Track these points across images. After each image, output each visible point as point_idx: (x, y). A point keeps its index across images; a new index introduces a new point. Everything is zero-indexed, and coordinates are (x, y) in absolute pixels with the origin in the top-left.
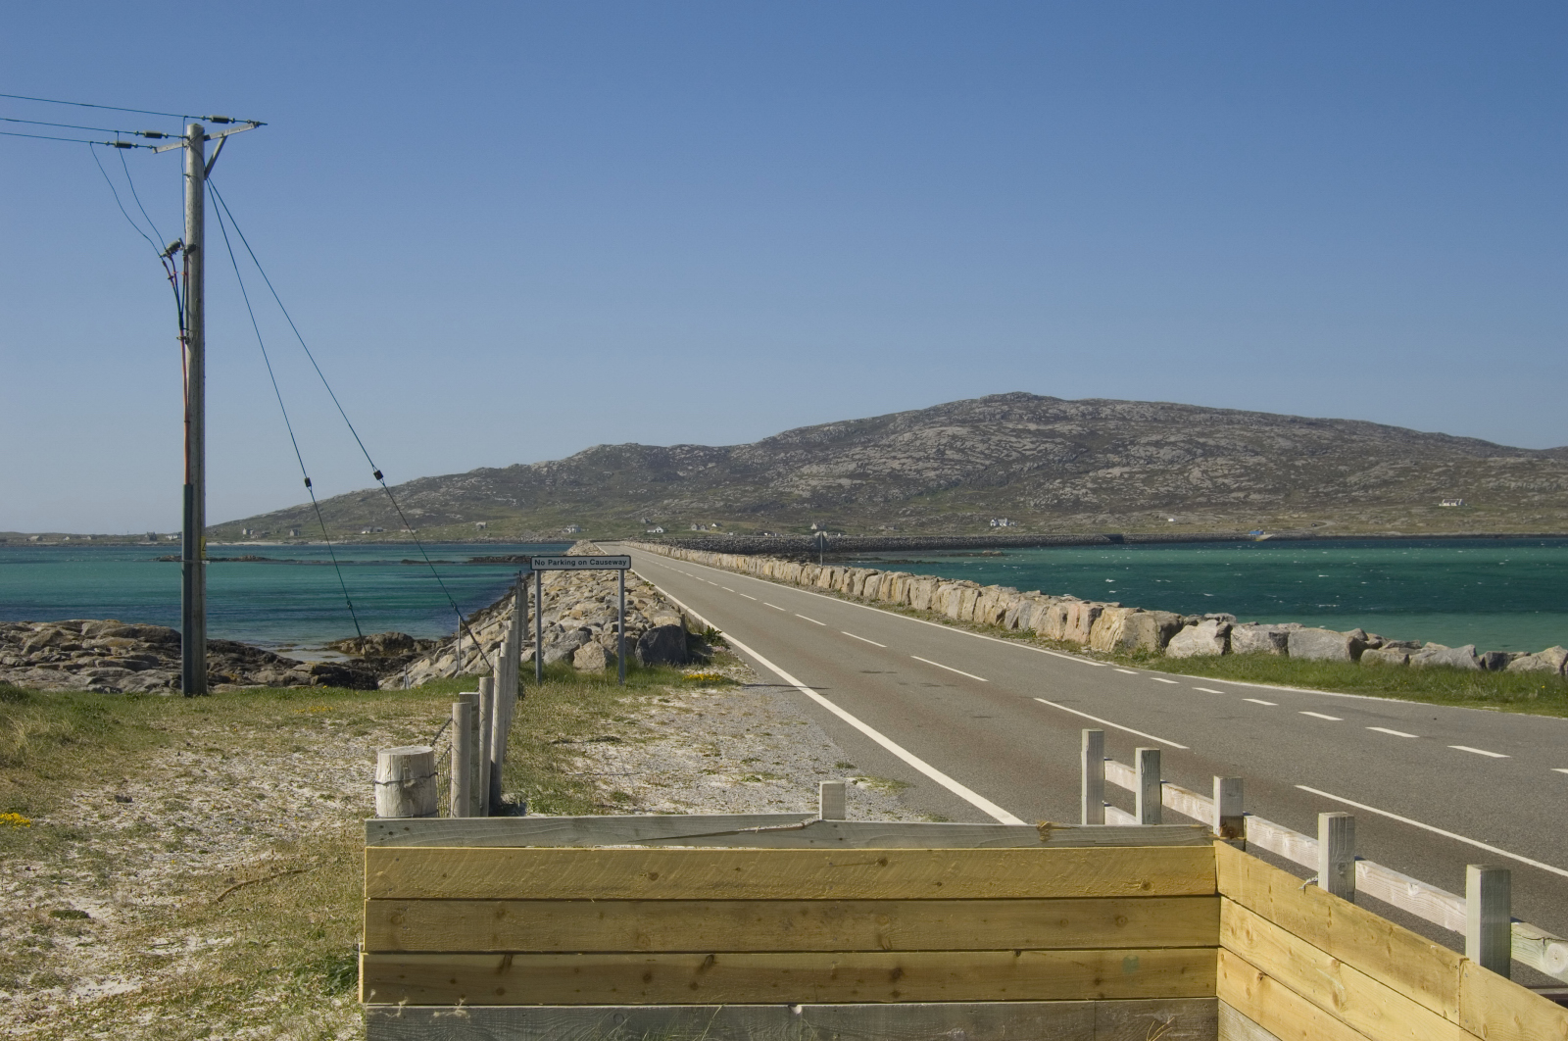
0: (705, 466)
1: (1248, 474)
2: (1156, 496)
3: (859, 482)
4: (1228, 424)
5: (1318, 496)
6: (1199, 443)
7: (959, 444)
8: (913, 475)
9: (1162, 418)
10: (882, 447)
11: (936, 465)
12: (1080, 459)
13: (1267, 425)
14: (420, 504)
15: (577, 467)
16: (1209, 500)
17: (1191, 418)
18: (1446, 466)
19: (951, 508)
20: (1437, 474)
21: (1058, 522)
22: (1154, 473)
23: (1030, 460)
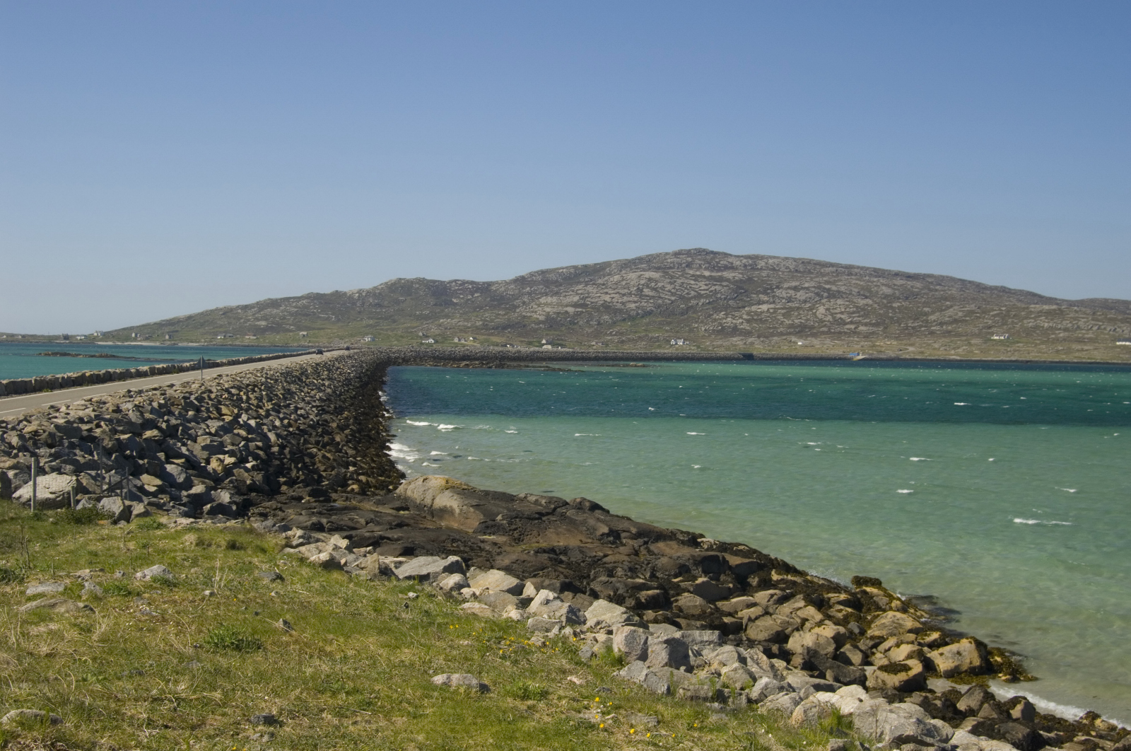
0: (472, 295)
1: (859, 312)
2: (791, 326)
3: (580, 310)
4: (848, 275)
5: (907, 329)
6: (825, 288)
7: (653, 284)
8: (619, 306)
9: (801, 270)
10: (598, 285)
11: (636, 299)
12: (740, 297)
13: (876, 277)
14: (265, 318)
15: (380, 294)
16: (829, 329)
17: (822, 271)
18: (1000, 310)
19: (646, 330)
20: (993, 316)
21: (720, 343)
22: (792, 309)
23: (704, 298)
